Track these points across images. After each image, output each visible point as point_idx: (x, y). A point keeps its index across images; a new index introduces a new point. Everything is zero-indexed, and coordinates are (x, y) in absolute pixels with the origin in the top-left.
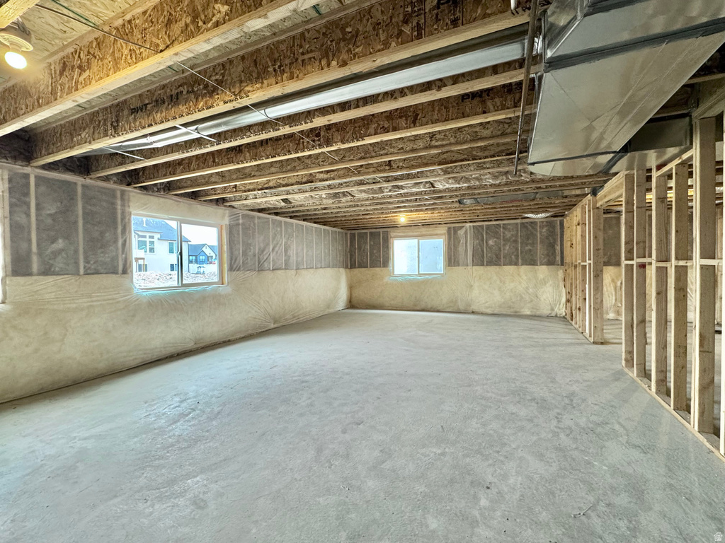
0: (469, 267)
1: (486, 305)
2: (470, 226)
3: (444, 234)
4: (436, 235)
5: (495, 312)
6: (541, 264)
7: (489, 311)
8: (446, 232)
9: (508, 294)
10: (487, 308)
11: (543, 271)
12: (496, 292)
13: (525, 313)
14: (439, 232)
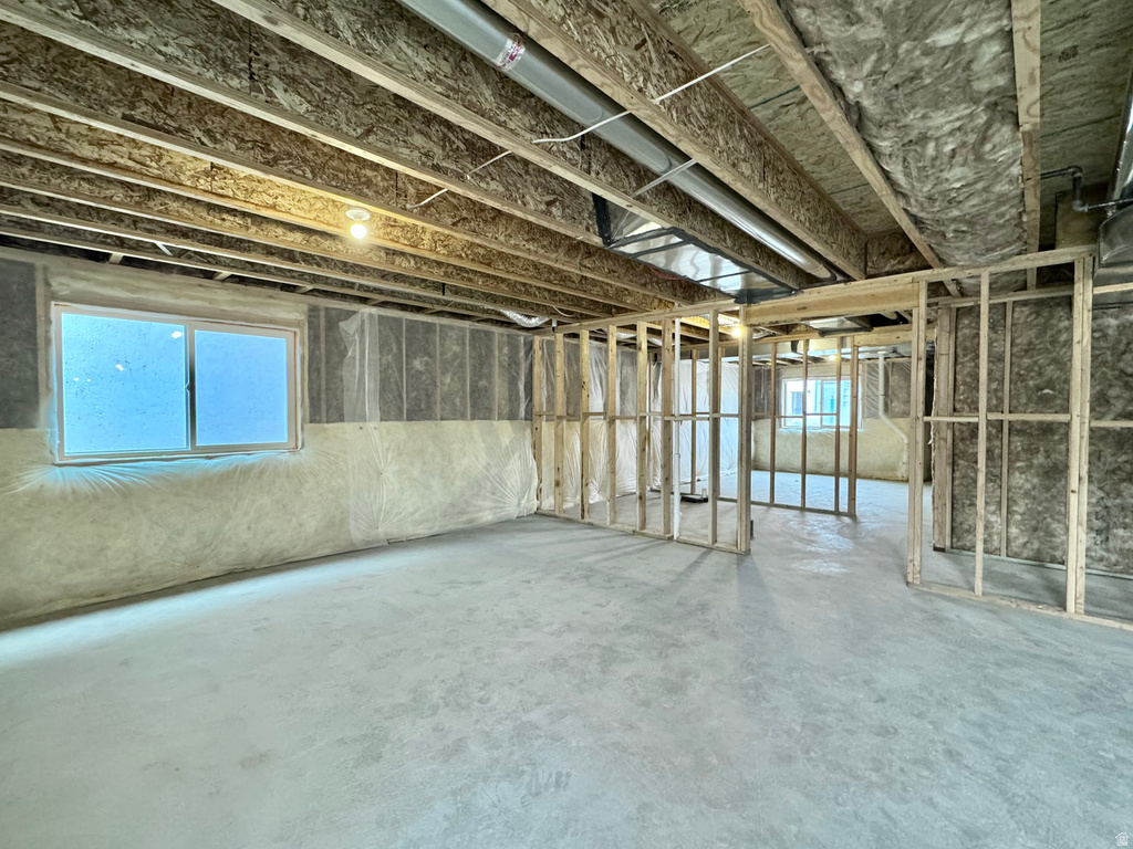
0: (370, 425)
1: (417, 516)
2: (371, 315)
3: (298, 324)
4: (271, 321)
5: (436, 530)
6: (501, 417)
7: (422, 531)
8: (302, 317)
9: (458, 483)
10: (419, 523)
11: (505, 430)
12: (435, 483)
13: (484, 520)
14: (282, 314)
